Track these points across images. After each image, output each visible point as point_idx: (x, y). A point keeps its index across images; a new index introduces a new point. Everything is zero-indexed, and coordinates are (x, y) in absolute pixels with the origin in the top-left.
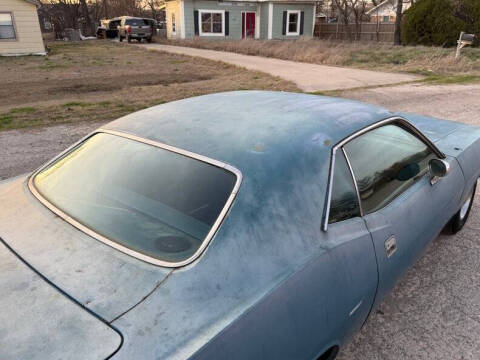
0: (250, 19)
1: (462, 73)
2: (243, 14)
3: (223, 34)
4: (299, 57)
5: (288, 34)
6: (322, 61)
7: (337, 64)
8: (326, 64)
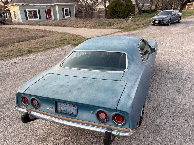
0: (49, 12)
1: (133, 27)
2: (46, 10)
3: (38, 19)
4: (76, 26)
5: (65, 17)
6: (85, 27)
7: (91, 28)
8: (87, 28)
